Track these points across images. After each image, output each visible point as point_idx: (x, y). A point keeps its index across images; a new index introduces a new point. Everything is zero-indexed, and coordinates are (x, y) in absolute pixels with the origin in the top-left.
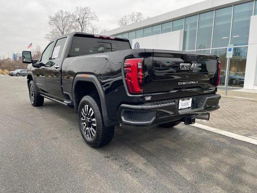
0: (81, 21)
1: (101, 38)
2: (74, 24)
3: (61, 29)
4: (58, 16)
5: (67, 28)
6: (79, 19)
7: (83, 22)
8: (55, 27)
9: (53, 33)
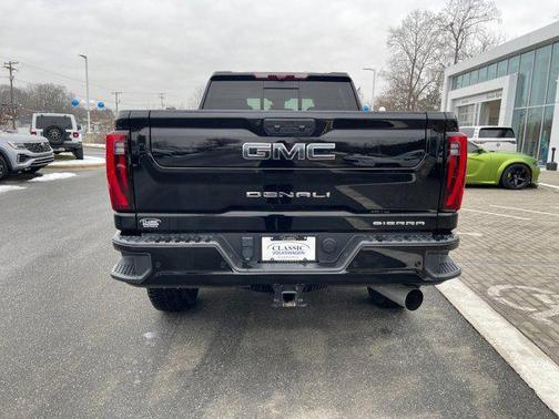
0: (456, 27)
1: (272, 78)
2: (440, 38)
3: (412, 51)
4: (407, 25)
5: (424, 47)
6: (452, 24)
7: (461, 30)
8: (399, 50)
9: (394, 63)
